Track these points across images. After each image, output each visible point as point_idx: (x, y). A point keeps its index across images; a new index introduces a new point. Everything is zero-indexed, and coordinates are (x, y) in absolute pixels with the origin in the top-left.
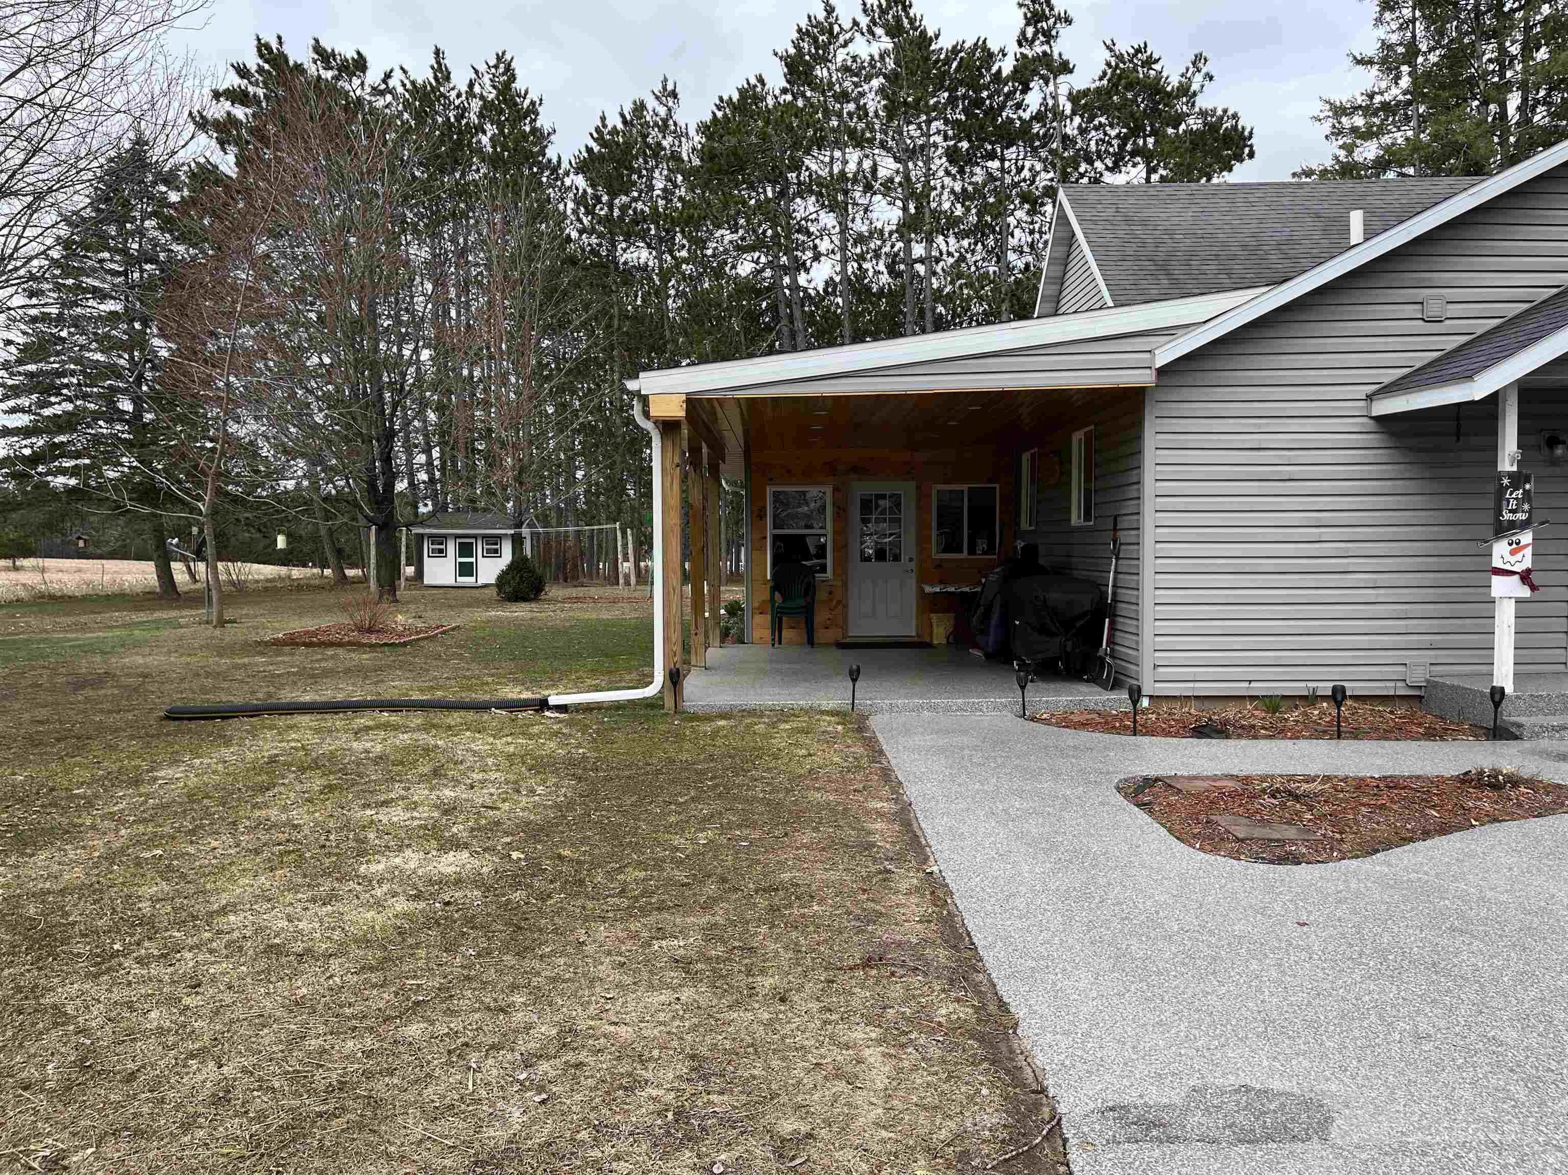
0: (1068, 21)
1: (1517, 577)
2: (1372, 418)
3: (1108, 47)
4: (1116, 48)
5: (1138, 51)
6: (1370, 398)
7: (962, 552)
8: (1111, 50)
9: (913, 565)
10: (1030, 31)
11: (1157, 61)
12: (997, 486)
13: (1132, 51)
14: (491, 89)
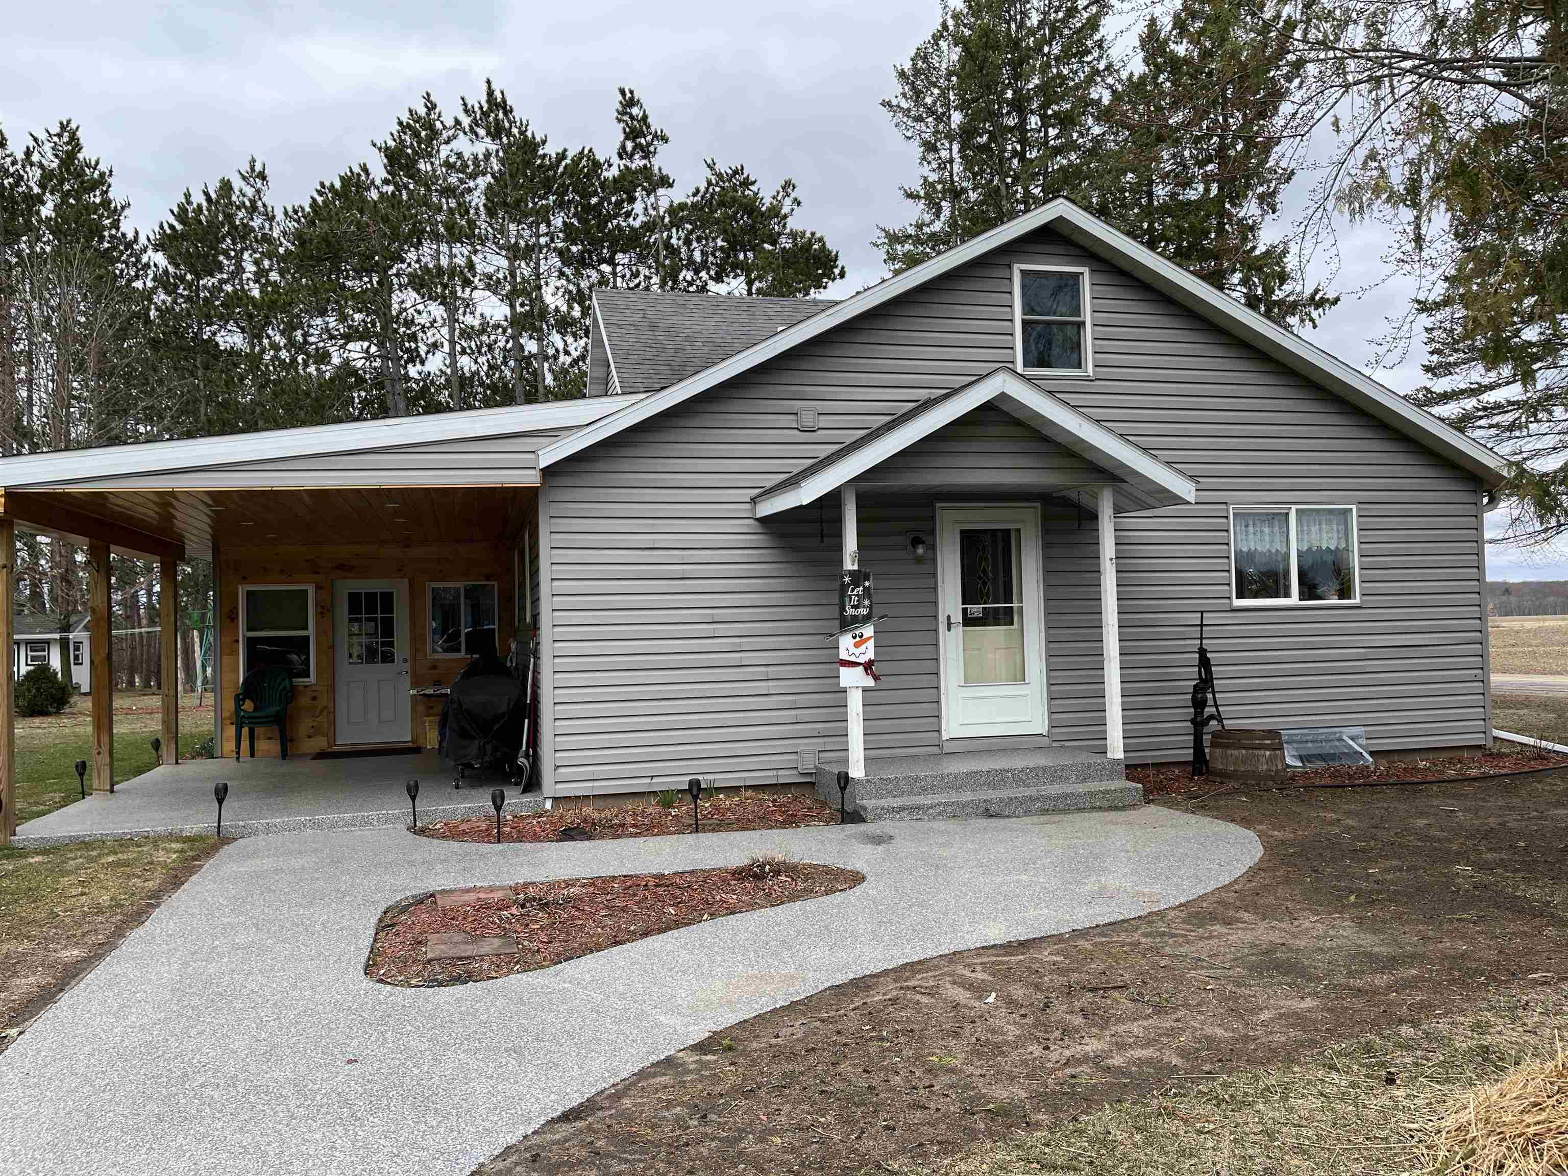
0: (665, 139)
1: (861, 668)
2: (757, 519)
3: (709, 166)
4: (717, 167)
5: (736, 172)
6: (754, 501)
7: (459, 651)
8: (712, 169)
9: (407, 666)
10: (629, 145)
11: (753, 183)
12: (496, 583)
13: (730, 172)
14: (52, 158)
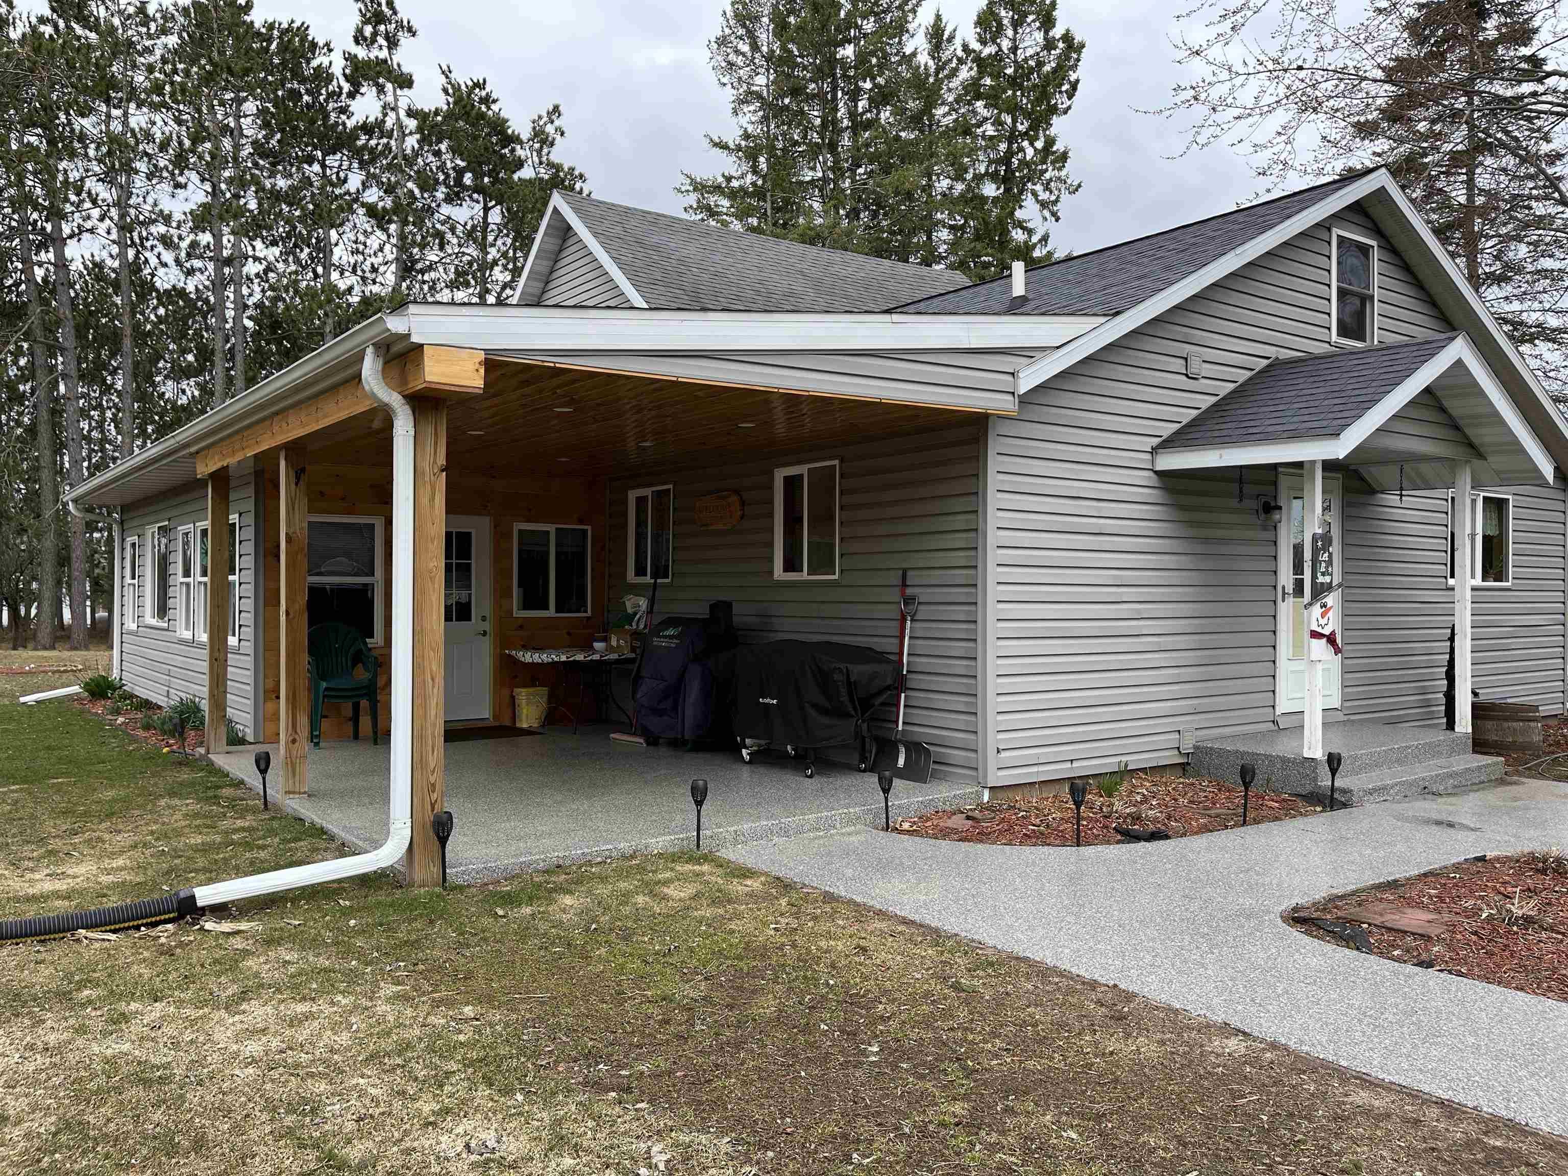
0: (412, 32)
1: (1324, 640)
2: (1156, 472)
3: (443, 72)
4: (452, 76)
5: (477, 85)
6: (1154, 451)
7: (546, 608)
8: (447, 77)
9: (487, 626)
10: (368, 30)
11: (494, 101)
12: (589, 528)
13: (470, 83)
